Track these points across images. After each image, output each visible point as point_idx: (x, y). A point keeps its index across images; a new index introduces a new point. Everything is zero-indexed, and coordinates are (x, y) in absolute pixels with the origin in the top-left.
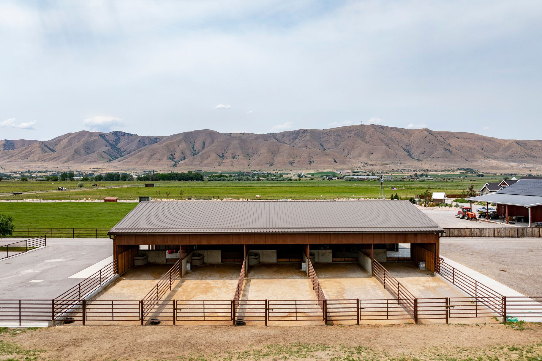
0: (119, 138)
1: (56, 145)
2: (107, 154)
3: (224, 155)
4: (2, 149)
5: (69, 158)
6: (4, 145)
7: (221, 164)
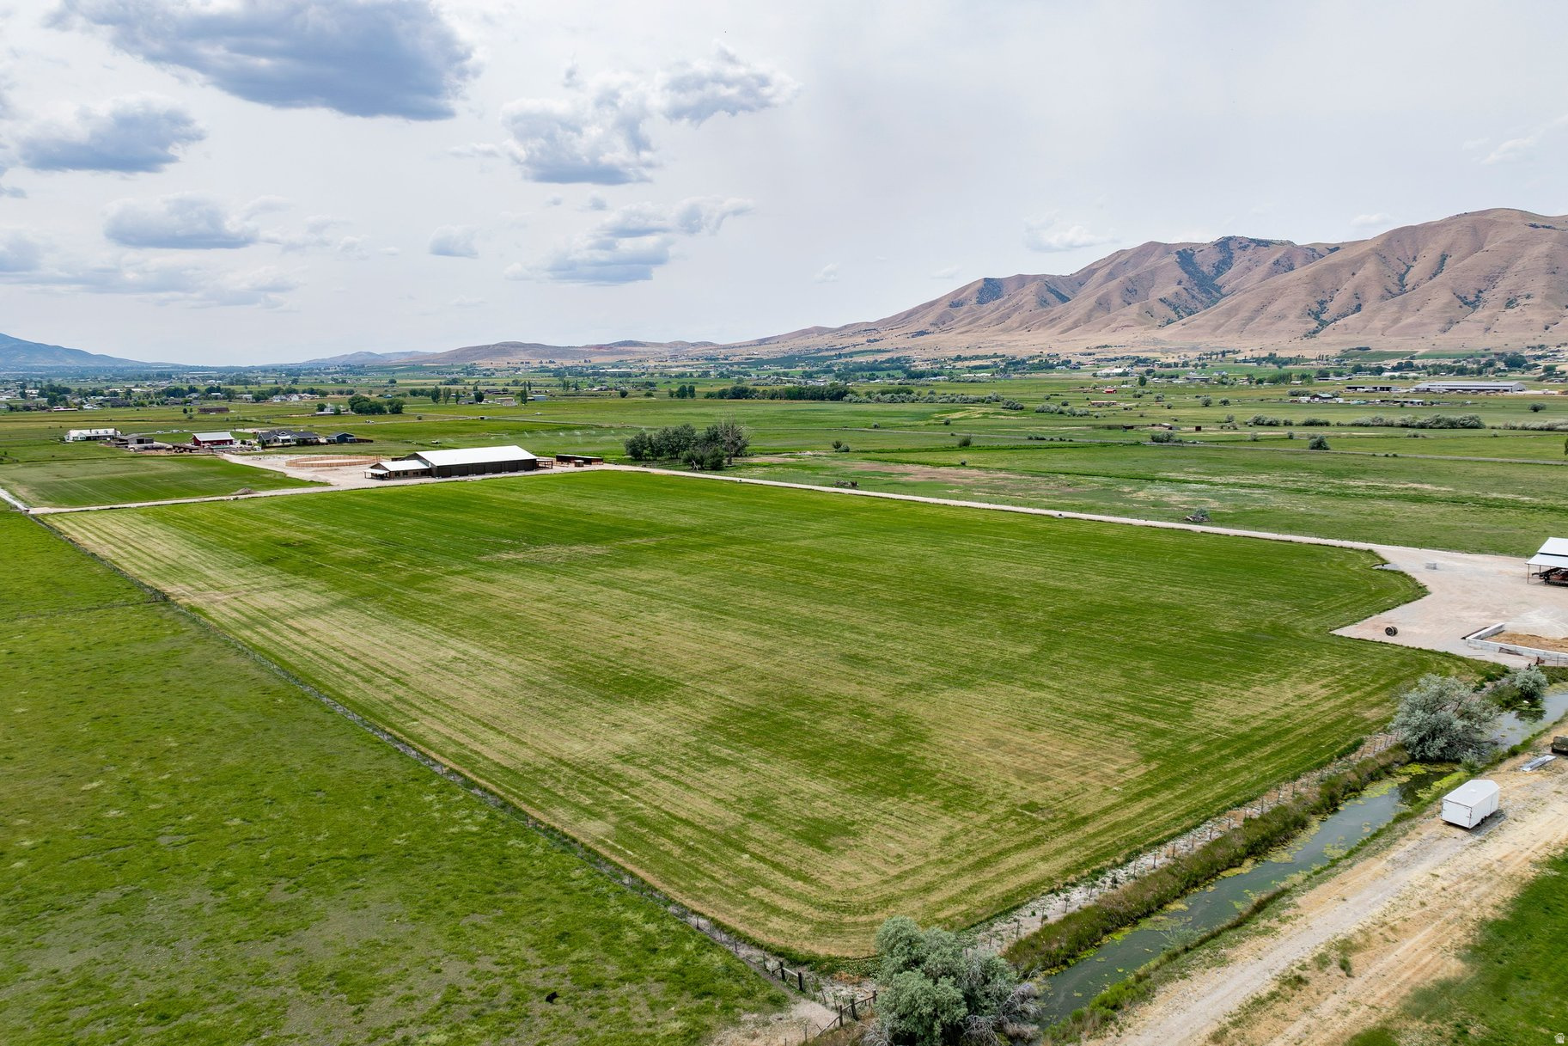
3: (1485, 295)
4: (974, 301)
5: (1079, 319)
6: (981, 291)
7: (1455, 327)
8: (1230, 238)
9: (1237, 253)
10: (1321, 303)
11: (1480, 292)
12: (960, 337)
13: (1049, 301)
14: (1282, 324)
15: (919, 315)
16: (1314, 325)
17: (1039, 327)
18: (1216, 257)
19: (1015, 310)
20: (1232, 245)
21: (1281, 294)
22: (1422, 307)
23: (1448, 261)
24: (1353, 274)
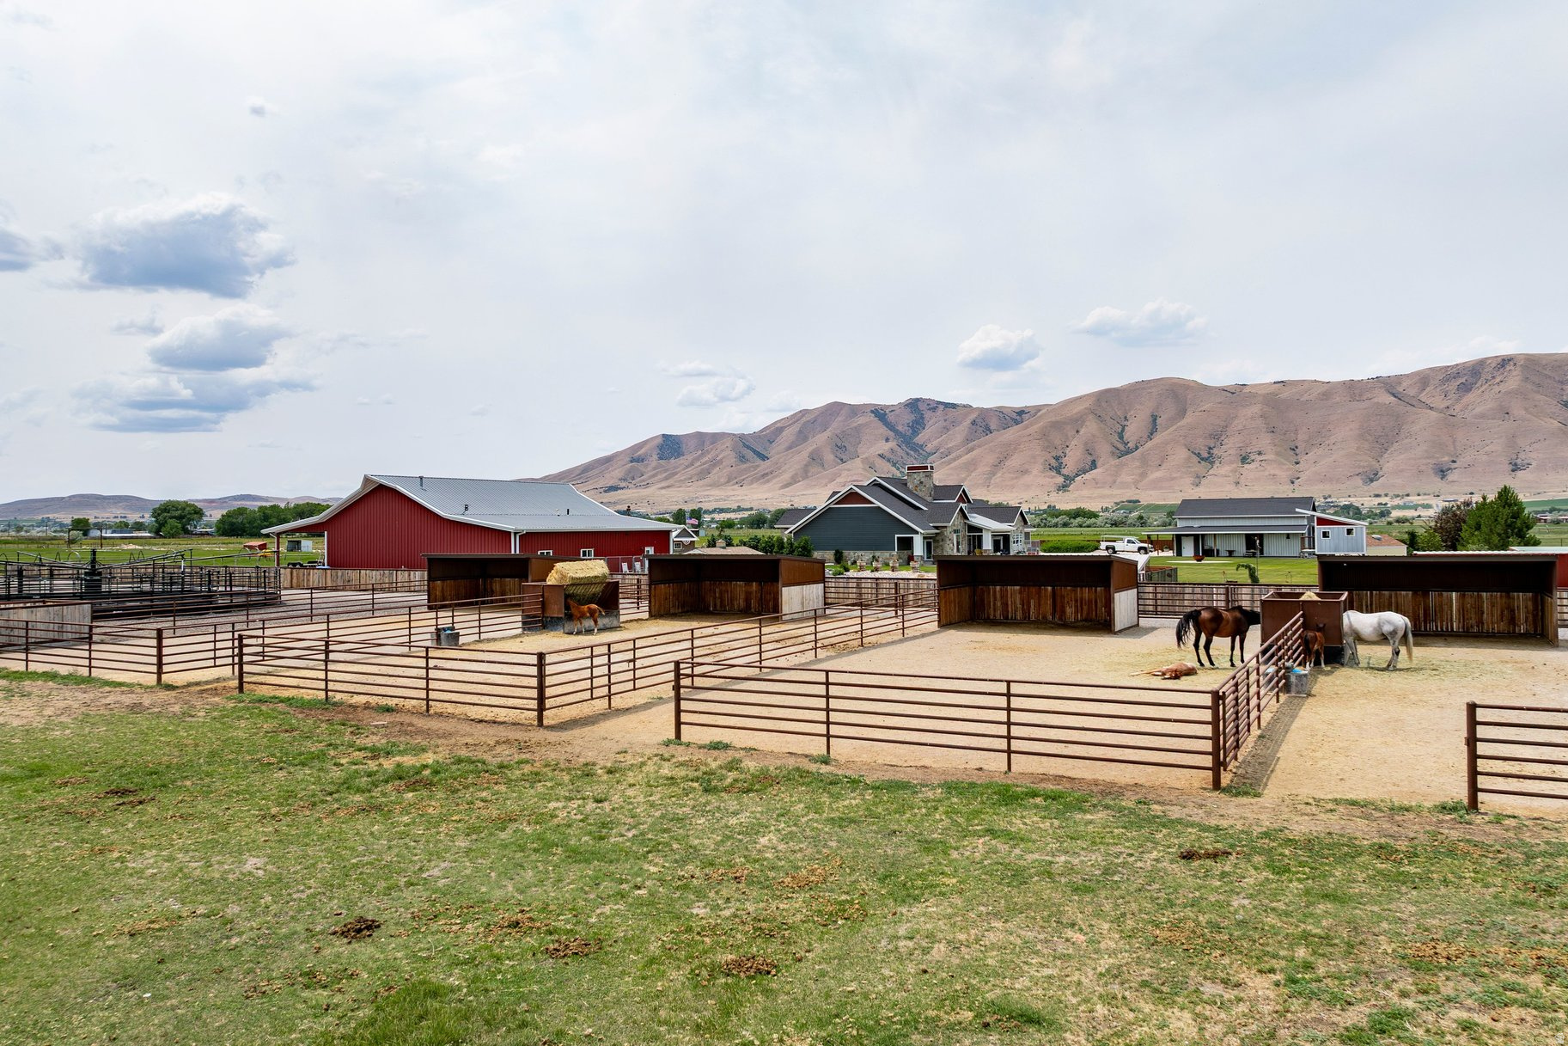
0: (923, 418)
1: (771, 443)
2: (889, 461)
3: (1215, 451)
4: (655, 457)
5: (796, 474)
6: (661, 447)
7: (1204, 481)
8: (918, 400)
9: (928, 414)
10: (1057, 458)
11: (1210, 448)
12: (663, 492)
13: (747, 457)
14: (1027, 479)
15: (596, 471)
16: (1060, 480)
17: (752, 483)
18: (908, 418)
19: (714, 465)
20: (921, 406)
21: (1015, 449)
22: (1162, 462)
23: (1159, 421)
24: (1078, 432)
